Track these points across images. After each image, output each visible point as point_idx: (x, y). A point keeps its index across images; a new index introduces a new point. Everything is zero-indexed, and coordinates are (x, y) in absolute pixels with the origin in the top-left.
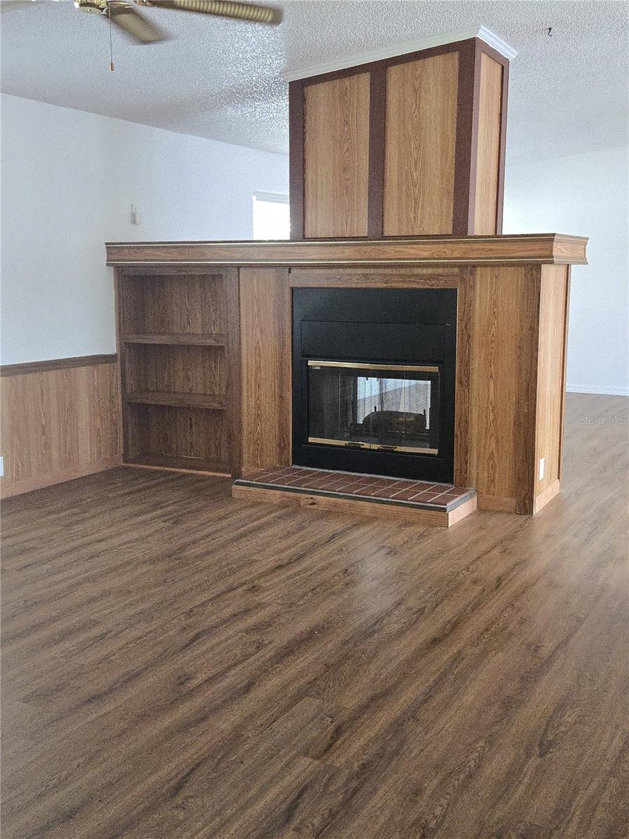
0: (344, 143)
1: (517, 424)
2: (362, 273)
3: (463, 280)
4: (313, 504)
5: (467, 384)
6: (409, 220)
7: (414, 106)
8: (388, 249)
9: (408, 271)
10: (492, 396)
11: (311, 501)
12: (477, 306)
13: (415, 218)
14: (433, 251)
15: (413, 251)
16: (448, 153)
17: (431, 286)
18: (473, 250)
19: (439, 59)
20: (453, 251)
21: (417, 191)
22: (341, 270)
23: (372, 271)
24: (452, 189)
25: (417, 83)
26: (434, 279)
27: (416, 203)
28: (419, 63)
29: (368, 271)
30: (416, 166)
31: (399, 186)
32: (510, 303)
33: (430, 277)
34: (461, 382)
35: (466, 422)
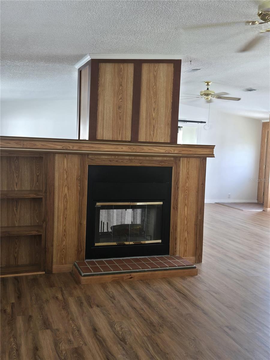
0: (119, 95)
1: (196, 225)
2: (128, 158)
3: (176, 163)
4: (131, 278)
5: (176, 209)
6: (150, 134)
7: (154, 84)
8: (145, 148)
9: (150, 158)
10: (186, 213)
11: (130, 277)
12: (181, 174)
13: (153, 134)
14: (166, 150)
15: (157, 150)
16: (168, 106)
17: (162, 165)
18: (183, 150)
19: (165, 65)
20: (175, 150)
21: (154, 122)
22: (117, 157)
23: (133, 158)
24: (170, 123)
25: (155, 73)
26: (163, 162)
27: (154, 127)
28: (156, 65)
29: (131, 158)
30: (154, 110)
31: (146, 119)
32: (194, 173)
33: (161, 161)
34: (174, 208)
35: (176, 226)
